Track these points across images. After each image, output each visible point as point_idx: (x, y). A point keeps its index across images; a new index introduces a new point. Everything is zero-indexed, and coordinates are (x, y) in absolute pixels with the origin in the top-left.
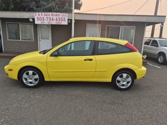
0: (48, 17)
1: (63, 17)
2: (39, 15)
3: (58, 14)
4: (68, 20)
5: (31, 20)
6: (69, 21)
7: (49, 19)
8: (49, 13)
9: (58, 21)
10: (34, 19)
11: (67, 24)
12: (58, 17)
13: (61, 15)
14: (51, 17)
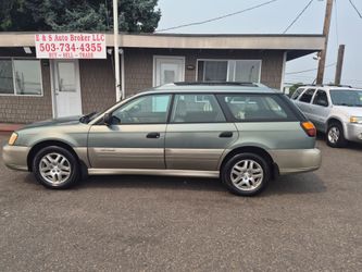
0: (65, 42)
1: (96, 42)
2: (44, 39)
3: (84, 35)
4: (108, 48)
5: (28, 51)
6: (110, 51)
7: (65, 48)
8: (65, 35)
9: (85, 52)
10: (33, 49)
11: (105, 57)
12: (85, 43)
13: (91, 38)
14: (71, 43)
